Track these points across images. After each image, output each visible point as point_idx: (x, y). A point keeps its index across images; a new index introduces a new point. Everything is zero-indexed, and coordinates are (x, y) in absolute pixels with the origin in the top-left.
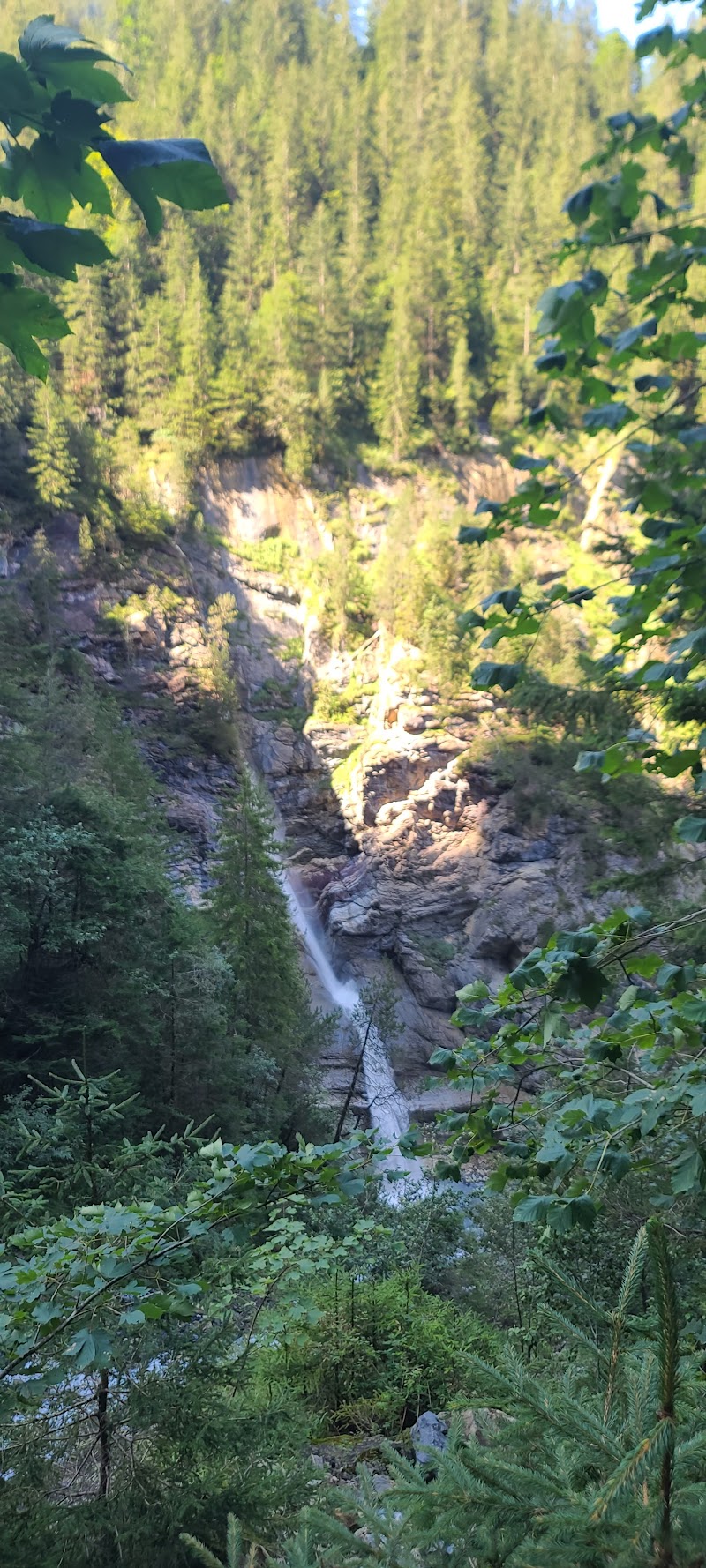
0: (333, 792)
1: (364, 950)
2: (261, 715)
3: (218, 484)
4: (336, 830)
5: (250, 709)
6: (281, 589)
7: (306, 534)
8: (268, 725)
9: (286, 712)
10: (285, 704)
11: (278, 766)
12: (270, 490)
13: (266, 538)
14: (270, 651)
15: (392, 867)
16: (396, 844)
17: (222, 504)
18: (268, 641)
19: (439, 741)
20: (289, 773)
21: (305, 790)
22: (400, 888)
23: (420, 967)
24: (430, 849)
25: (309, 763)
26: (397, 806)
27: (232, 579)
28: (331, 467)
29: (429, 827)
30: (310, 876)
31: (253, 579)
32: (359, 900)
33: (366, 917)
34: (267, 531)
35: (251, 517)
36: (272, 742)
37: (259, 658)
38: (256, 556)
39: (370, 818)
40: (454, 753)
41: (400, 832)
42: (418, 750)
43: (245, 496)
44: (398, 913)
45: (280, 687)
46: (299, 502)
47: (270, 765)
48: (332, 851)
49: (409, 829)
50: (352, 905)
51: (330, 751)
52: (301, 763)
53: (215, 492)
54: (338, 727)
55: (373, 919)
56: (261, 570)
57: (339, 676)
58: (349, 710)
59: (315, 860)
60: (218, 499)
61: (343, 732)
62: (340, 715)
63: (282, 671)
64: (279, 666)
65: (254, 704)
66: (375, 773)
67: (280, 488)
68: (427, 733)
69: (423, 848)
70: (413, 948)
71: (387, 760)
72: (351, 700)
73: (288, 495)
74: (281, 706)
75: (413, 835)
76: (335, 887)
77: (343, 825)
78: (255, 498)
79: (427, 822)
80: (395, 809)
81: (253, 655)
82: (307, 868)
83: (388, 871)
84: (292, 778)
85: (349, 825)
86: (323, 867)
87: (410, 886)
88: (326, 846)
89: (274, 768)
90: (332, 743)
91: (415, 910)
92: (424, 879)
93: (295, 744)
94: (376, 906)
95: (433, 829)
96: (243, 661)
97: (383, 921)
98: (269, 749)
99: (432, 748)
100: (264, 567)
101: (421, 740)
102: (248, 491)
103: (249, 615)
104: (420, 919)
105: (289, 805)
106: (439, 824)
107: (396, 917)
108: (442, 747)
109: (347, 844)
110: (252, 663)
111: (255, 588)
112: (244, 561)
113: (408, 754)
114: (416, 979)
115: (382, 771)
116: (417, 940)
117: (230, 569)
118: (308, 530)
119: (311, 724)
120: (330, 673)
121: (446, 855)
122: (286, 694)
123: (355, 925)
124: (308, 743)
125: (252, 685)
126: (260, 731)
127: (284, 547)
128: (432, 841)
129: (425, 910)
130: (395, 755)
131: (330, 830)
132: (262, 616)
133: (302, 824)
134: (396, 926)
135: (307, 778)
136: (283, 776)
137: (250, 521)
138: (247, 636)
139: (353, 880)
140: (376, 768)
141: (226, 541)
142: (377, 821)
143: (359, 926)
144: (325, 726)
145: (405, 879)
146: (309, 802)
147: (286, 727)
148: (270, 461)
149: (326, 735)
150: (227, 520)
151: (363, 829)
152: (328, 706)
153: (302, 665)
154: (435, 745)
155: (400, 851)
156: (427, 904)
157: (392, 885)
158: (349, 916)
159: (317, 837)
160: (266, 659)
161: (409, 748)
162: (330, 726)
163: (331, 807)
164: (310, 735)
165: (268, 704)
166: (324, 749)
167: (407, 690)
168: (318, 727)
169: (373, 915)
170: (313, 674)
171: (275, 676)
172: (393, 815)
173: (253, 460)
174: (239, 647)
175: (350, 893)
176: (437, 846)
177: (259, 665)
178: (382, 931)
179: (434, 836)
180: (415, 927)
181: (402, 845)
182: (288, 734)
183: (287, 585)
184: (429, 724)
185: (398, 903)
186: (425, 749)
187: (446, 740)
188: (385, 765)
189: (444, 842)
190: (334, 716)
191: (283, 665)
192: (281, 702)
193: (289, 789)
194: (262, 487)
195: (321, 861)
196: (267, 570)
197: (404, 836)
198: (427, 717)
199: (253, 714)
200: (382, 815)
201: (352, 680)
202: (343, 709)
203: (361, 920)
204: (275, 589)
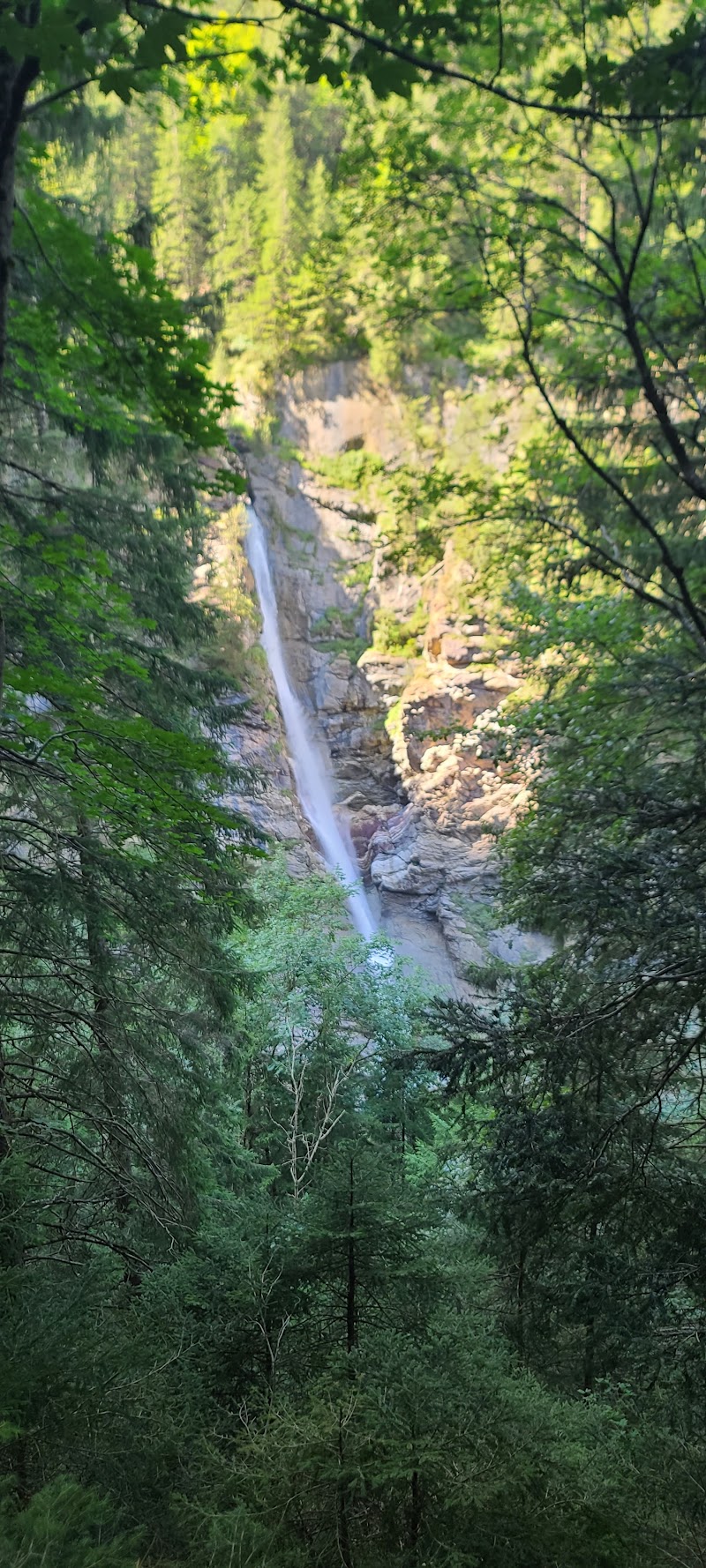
0: (386, 733)
1: (409, 910)
2: (322, 646)
3: (300, 393)
4: (387, 775)
5: (310, 639)
6: (354, 507)
7: (392, 445)
8: (326, 656)
9: (347, 644)
10: (347, 635)
11: (331, 702)
12: (356, 397)
13: (347, 450)
14: (335, 576)
15: (434, 818)
16: (439, 793)
17: (302, 415)
18: (336, 566)
19: (485, 678)
20: (344, 710)
21: (359, 730)
22: (444, 843)
23: (459, 934)
24: (477, 802)
25: (364, 700)
26: (443, 750)
27: (303, 496)
28: (426, 368)
29: (479, 776)
30: (360, 824)
31: (325, 496)
32: (402, 854)
33: (406, 872)
34: (348, 443)
35: (333, 428)
36: (327, 675)
37: (320, 584)
38: (331, 471)
39: (415, 764)
40: (504, 691)
41: (442, 780)
42: (460, 686)
43: (329, 406)
44: (442, 871)
45: (342, 615)
46: (387, 409)
47: (322, 700)
48: (385, 798)
49: (453, 777)
50: (395, 858)
51: (386, 688)
52: (355, 701)
53: (297, 402)
54: (394, 661)
55: (413, 877)
56: (334, 486)
57: (405, 604)
58: (409, 642)
59: (367, 807)
60: (300, 410)
61: (400, 666)
62: (399, 647)
63: (346, 597)
64: (343, 592)
65: (315, 634)
66: (414, 711)
67: (368, 395)
68: (472, 667)
69: (469, 800)
70: (454, 912)
71: (425, 697)
72: (413, 631)
73: (376, 402)
74: (342, 637)
75: (457, 784)
76: (380, 837)
77: (393, 770)
78: (340, 407)
79: (477, 771)
80: (439, 754)
81: (315, 580)
82: (359, 815)
83: (429, 823)
84: (347, 716)
85: (398, 770)
86: (373, 815)
87: (456, 842)
88: (379, 793)
89: (327, 703)
90: (390, 679)
91: (458, 870)
92: (472, 836)
93: (351, 678)
94: (416, 862)
95: (484, 779)
96: (303, 586)
97: (426, 879)
98: (322, 682)
99: (477, 685)
100: (338, 483)
101: (467, 675)
102: (333, 399)
103: (320, 537)
104: (466, 880)
105: (342, 746)
106: (492, 774)
107: (440, 876)
108: (488, 684)
109: (399, 792)
110: (313, 588)
111: (327, 506)
112: (318, 477)
113: (450, 691)
114: (453, 946)
115: (421, 710)
116: (460, 904)
117: (301, 486)
118: (393, 440)
119: (368, 657)
120: (392, 600)
121: (496, 810)
122: (349, 623)
123: (396, 881)
124: (363, 677)
125: (313, 613)
126: (317, 663)
127: (365, 460)
128: (481, 793)
129: (470, 871)
130: (434, 692)
131: (382, 775)
132: (333, 538)
133: (355, 767)
134: (441, 886)
135: (363, 717)
136: (337, 713)
137: (330, 432)
138: (312, 559)
139: (397, 831)
140: (415, 705)
141: (300, 455)
142: (423, 766)
143: (399, 882)
144: (381, 659)
145: (449, 834)
146: (362, 742)
147: (344, 659)
148: (360, 365)
149: (381, 669)
150: (307, 432)
151: (412, 775)
152: (386, 637)
153: (367, 592)
154: (481, 682)
155: (442, 801)
156: (472, 864)
157: (435, 839)
158: (391, 871)
159: (370, 782)
160: (329, 585)
161: (452, 683)
162: (385, 659)
163: (384, 749)
164: (364, 667)
165: (328, 634)
166: (379, 684)
167: (453, 617)
168: (373, 659)
169: (412, 870)
170: (377, 601)
171: (339, 604)
172: (437, 761)
173: (341, 365)
174: (300, 570)
175: (395, 845)
176: (487, 799)
177: (320, 590)
178: (426, 890)
179: (485, 787)
180: (460, 888)
181: (445, 794)
182: (341, 667)
183: (362, 502)
184: (476, 657)
185: (441, 860)
186: (469, 685)
187: (496, 676)
188: (424, 703)
189: (497, 795)
190: (392, 648)
191: (348, 591)
192: (342, 632)
193: (343, 727)
194: (349, 394)
195: (373, 808)
196: (342, 486)
197: (446, 784)
198: (473, 650)
199: (313, 644)
200: (426, 762)
201: (419, 609)
202: (403, 641)
203: (401, 875)
204: (348, 507)
